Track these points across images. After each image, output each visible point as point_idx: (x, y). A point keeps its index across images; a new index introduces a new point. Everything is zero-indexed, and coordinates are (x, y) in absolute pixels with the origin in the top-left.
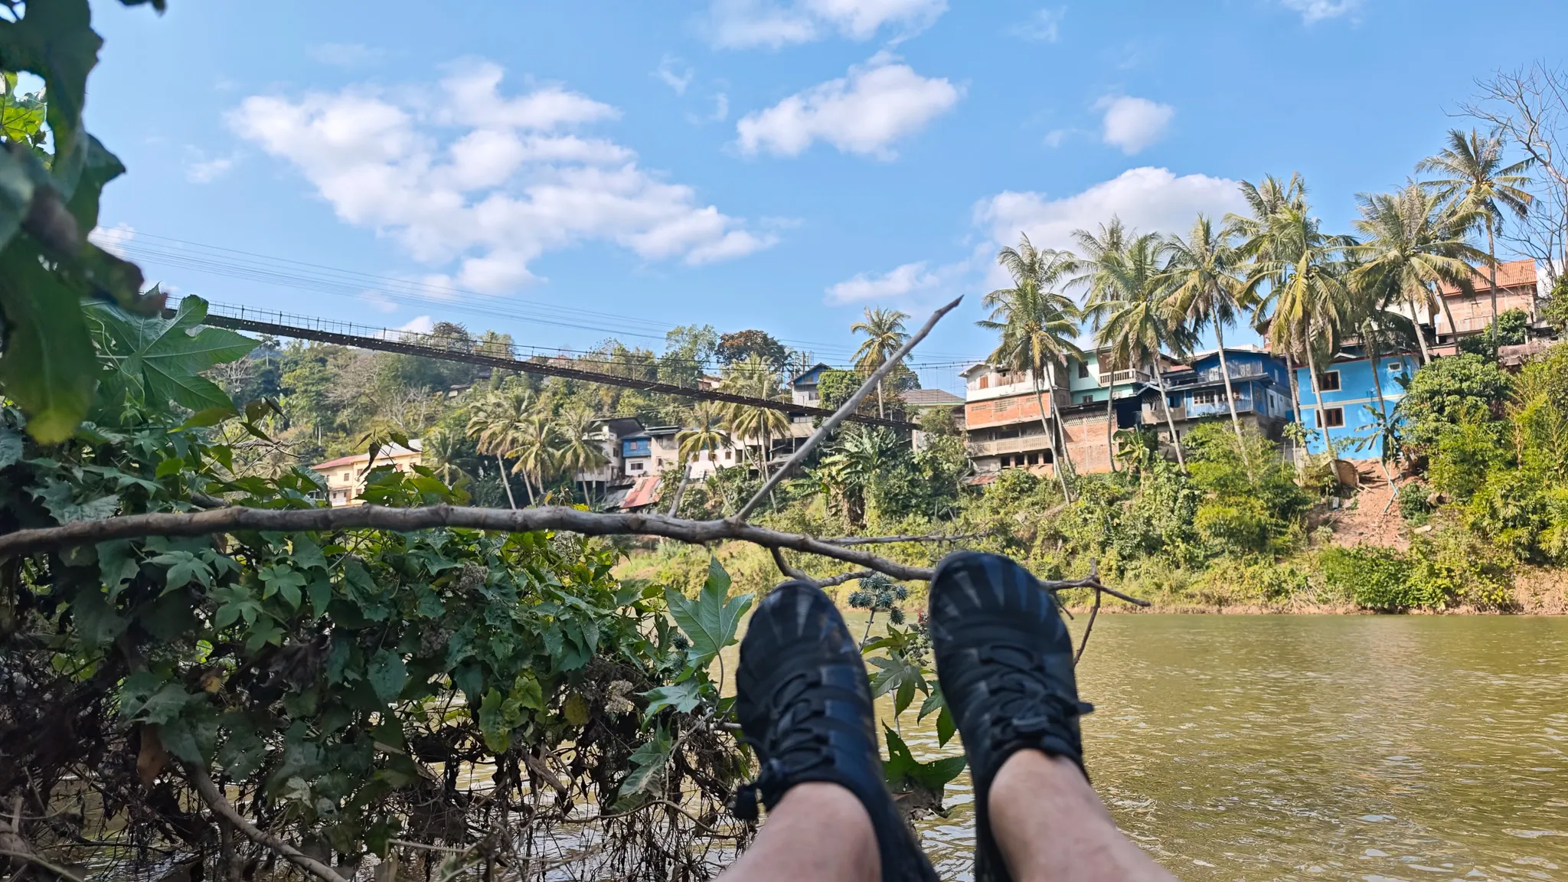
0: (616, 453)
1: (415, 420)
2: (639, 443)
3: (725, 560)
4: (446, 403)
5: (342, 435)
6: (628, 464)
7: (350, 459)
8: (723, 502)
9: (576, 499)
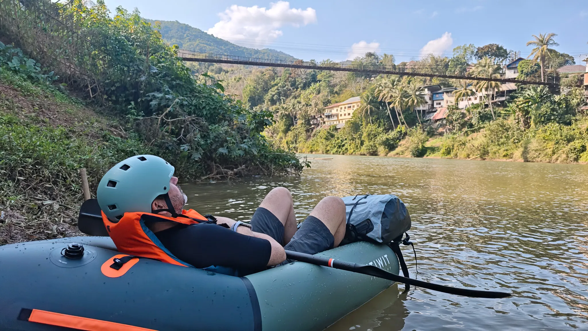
0: (430, 99)
1: (359, 89)
2: (440, 95)
3: (470, 140)
4: (370, 82)
5: (336, 95)
6: (435, 103)
7: (338, 104)
8: (472, 117)
9: (414, 117)
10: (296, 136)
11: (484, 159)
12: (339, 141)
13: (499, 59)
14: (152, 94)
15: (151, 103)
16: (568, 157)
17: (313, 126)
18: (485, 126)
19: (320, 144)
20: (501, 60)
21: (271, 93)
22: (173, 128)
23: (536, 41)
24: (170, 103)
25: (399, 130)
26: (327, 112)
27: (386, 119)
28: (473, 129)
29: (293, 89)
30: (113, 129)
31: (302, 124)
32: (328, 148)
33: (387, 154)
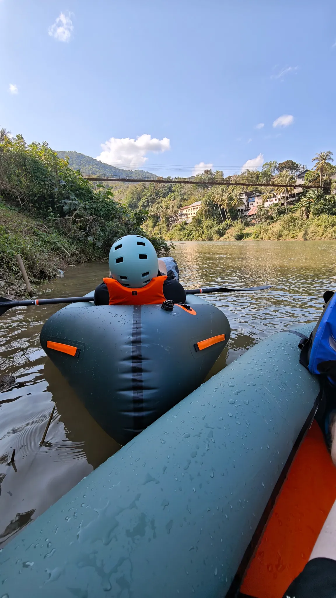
0: (246, 201)
2: (252, 198)
3: (271, 228)
4: (207, 191)
5: (185, 201)
6: (249, 204)
7: (187, 207)
8: (273, 213)
9: (236, 214)
10: (160, 230)
11: (280, 240)
12: (189, 231)
13: (293, 171)
14: (64, 201)
15: (63, 208)
16: (332, 236)
17: (171, 222)
18: (281, 218)
19: (176, 234)
20: (294, 172)
21: (142, 201)
22: (81, 225)
23: (318, 157)
24: (77, 207)
25: (226, 223)
26: (180, 212)
27: (218, 216)
28: (273, 220)
29: (157, 197)
30: (39, 227)
31: (164, 221)
32: (182, 237)
33: (219, 239)
